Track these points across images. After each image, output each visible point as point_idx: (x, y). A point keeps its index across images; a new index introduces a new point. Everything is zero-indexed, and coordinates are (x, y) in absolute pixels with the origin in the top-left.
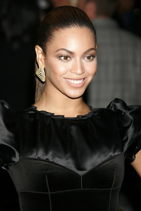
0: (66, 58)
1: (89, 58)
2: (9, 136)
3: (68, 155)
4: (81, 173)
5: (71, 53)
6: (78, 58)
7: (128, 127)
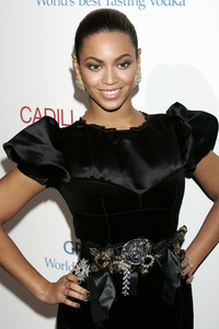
0: (96, 67)
1: (123, 65)
2: (58, 156)
3: (125, 173)
4: (140, 192)
5: (100, 61)
6: (109, 67)
7: (188, 137)
